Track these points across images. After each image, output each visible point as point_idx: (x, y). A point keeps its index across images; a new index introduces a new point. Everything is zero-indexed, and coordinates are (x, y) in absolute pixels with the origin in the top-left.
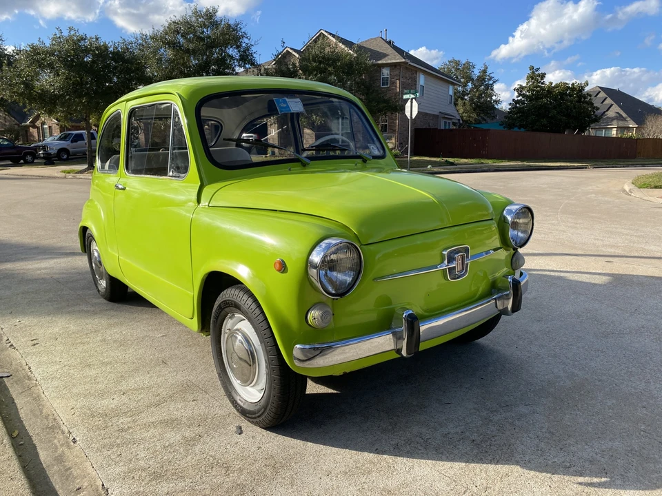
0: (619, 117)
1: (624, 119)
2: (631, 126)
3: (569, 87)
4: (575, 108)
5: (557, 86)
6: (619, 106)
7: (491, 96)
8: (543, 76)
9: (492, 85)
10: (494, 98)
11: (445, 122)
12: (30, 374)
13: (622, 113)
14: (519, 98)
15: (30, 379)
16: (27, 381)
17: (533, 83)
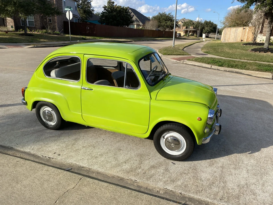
0: (137, 21)
1: (138, 22)
2: (141, 24)
3: (122, 8)
5: (118, 7)
6: (136, 16)
7: (90, 7)
8: (113, 3)
9: (90, 2)
10: (91, 8)
11: (75, 19)
12: (79, 166)
13: (137, 19)
14: (105, 11)
15: (83, 167)
16: (83, 169)
17: (110, 5)
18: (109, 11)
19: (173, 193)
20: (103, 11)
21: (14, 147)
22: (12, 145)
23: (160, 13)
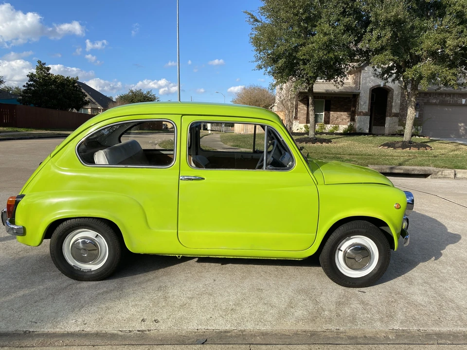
0: (91, 102)
1: (94, 103)
2: (99, 108)
3: (65, 79)
4: (72, 94)
5: (57, 78)
8: (48, 69)
12: (218, 331)
13: (92, 99)
14: (32, 83)
15: (226, 332)
16: (229, 334)
17: (41, 73)
18: (40, 82)
19: (408, 333)
20: (27, 83)
21: (31, 330)
22: (24, 327)
23: (132, 91)
